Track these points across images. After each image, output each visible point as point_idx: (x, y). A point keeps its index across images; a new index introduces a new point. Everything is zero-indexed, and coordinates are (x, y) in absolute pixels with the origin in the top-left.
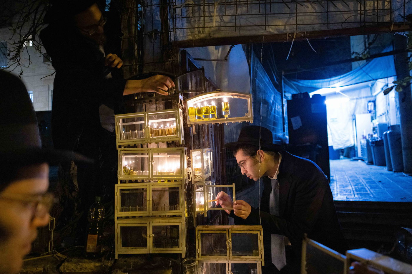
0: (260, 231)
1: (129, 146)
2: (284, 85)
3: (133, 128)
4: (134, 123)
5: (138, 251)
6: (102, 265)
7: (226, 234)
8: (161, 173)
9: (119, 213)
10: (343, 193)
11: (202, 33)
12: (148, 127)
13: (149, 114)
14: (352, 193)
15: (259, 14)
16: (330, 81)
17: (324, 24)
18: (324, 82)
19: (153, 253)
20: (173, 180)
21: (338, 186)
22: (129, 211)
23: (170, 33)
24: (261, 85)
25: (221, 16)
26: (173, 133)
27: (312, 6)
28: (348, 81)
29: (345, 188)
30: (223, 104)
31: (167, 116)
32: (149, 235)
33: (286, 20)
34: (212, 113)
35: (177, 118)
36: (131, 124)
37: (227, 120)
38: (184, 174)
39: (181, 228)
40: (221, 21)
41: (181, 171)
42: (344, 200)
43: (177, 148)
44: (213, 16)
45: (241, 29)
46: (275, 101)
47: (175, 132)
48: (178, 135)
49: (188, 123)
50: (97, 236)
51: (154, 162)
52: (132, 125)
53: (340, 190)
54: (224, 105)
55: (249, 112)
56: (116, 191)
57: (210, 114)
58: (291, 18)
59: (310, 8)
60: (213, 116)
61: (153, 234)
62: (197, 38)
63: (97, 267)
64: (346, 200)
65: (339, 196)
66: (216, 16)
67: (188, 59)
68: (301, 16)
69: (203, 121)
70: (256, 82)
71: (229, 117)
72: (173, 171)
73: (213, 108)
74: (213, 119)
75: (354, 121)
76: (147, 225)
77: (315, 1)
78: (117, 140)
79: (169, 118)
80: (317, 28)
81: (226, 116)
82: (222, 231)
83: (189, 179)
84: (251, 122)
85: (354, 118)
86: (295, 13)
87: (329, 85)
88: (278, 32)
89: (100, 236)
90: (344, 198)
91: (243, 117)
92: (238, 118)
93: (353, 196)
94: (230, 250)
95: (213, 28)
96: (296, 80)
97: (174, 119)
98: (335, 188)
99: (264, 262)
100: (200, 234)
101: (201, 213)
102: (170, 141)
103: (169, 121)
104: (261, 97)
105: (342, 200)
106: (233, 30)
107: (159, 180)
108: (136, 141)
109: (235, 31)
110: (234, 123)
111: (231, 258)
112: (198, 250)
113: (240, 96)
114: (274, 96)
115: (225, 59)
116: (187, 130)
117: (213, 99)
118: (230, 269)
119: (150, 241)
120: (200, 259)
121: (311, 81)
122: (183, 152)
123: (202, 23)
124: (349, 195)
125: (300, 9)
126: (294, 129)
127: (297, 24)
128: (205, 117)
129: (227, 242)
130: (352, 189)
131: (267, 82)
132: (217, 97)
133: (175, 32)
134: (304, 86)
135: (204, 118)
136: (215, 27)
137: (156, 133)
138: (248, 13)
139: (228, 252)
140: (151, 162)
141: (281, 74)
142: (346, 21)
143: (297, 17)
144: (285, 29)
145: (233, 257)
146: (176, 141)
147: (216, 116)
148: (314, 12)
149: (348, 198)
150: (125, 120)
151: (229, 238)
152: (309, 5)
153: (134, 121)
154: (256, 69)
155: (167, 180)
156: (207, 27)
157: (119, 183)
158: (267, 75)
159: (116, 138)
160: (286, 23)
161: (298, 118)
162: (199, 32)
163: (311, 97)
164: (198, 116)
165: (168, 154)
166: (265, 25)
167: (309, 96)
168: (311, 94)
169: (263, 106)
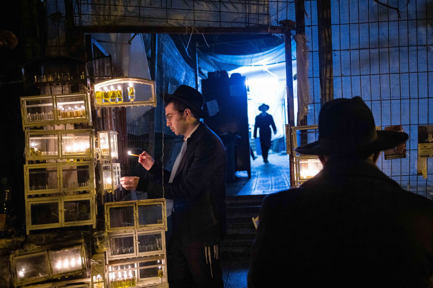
0: (163, 202)
1: (35, 128)
2: (198, 59)
3: (39, 110)
4: (40, 105)
5: (49, 226)
6: (13, 241)
7: (133, 206)
8: (70, 153)
9: (29, 191)
10: (261, 187)
11: (107, 20)
12: (56, 109)
13: (57, 96)
14: (270, 187)
15: (161, 8)
16: (252, 58)
17: (217, 22)
18: (245, 58)
19: (65, 226)
20: (83, 160)
21: (258, 182)
22: (39, 189)
23: (75, 18)
24: (169, 61)
25: (126, 6)
26: (81, 115)
27: (207, 5)
28: (272, 59)
29: (264, 183)
30: (128, 89)
31: (74, 99)
32: (61, 210)
33: (185, 15)
34: (118, 97)
35: (86, 101)
36: (35, 106)
37: (132, 103)
38: (93, 153)
39: (92, 202)
40: (126, 11)
41: (91, 150)
42: (260, 194)
43: (85, 130)
44: (118, 5)
45: (145, 20)
46: (187, 81)
47: (84, 114)
48: (86, 117)
49: (95, 106)
50: (5, 215)
51: (63, 142)
52: (37, 107)
53: (259, 185)
54: (130, 90)
55: (153, 97)
56: (25, 171)
57: (117, 98)
58: (190, 14)
59: (205, 6)
60: (120, 100)
61: (65, 208)
62: (102, 24)
63: (9, 243)
64: (262, 194)
65: (256, 190)
66: (121, 6)
67: (93, 43)
68: (198, 13)
69: (109, 104)
70: (163, 57)
71: (135, 100)
72: (82, 151)
73: (119, 93)
74: (119, 102)
75: (284, 106)
76: (59, 201)
77: (209, 1)
78: (23, 122)
79: (76, 101)
80: (212, 24)
81: (132, 100)
82: (129, 205)
83: (98, 159)
84: (155, 105)
85: (283, 103)
86: (192, 10)
87: (251, 62)
88: (178, 25)
89: (8, 216)
90: (261, 192)
91: (147, 101)
92: (143, 102)
93: (270, 190)
94: (137, 220)
95: (118, 17)
96: (213, 54)
97: (83, 102)
98: (254, 184)
99: (167, 228)
100: (108, 209)
101: (109, 191)
102: (78, 123)
103: (76, 104)
104: (169, 76)
105: (258, 194)
106: (138, 20)
107: (68, 160)
108: (44, 123)
109: (140, 21)
110: (139, 106)
111: (138, 227)
112: (107, 223)
113: (145, 82)
114: (186, 74)
115: (129, 43)
116: (94, 112)
117: (120, 84)
118: (137, 239)
119: (61, 217)
120: (109, 231)
121: (230, 56)
122: (92, 133)
123: (107, 10)
124: (267, 189)
125: (197, 7)
126: (210, 115)
127: (194, 20)
128: (112, 100)
129: (134, 213)
130: (272, 183)
131: (176, 57)
132: (123, 82)
133: (80, 18)
134: (223, 62)
135: (110, 102)
136: (121, 16)
137: (65, 115)
138: (151, 6)
139: (135, 222)
140: (60, 143)
141: (195, 46)
142: (235, 21)
143: (195, 14)
144: (184, 23)
145: (140, 226)
146: (85, 123)
147: (122, 100)
148: (209, 10)
149: (265, 192)
150: (29, 102)
151: (136, 210)
152: (204, 3)
153: (39, 104)
154: (162, 42)
155: (76, 160)
156: (112, 16)
157: (27, 163)
158: (176, 48)
159: (22, 119)
160: (185, 17)
161: (215, 102)
162: (105, 19)
163: (230, 76)
164: (105, 100)
165: (76, 135)
166: (167, 19)
167: (227, 75)
168: (230, 73)
169: (171, 86)
